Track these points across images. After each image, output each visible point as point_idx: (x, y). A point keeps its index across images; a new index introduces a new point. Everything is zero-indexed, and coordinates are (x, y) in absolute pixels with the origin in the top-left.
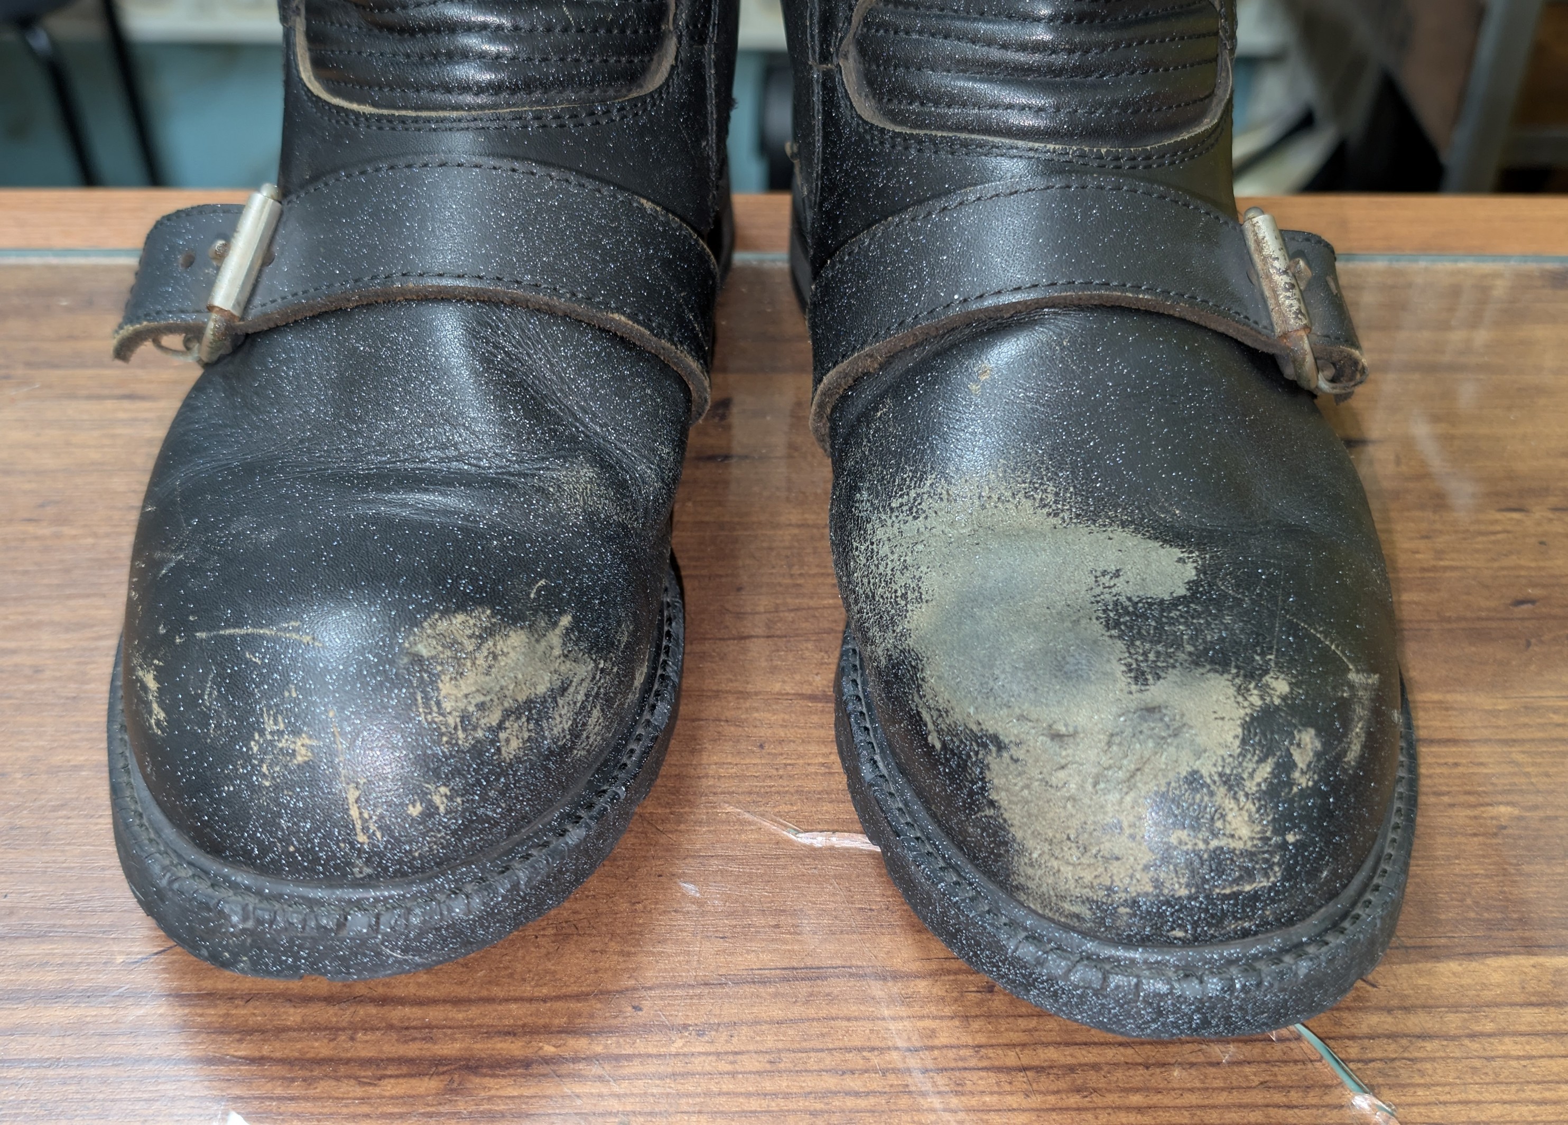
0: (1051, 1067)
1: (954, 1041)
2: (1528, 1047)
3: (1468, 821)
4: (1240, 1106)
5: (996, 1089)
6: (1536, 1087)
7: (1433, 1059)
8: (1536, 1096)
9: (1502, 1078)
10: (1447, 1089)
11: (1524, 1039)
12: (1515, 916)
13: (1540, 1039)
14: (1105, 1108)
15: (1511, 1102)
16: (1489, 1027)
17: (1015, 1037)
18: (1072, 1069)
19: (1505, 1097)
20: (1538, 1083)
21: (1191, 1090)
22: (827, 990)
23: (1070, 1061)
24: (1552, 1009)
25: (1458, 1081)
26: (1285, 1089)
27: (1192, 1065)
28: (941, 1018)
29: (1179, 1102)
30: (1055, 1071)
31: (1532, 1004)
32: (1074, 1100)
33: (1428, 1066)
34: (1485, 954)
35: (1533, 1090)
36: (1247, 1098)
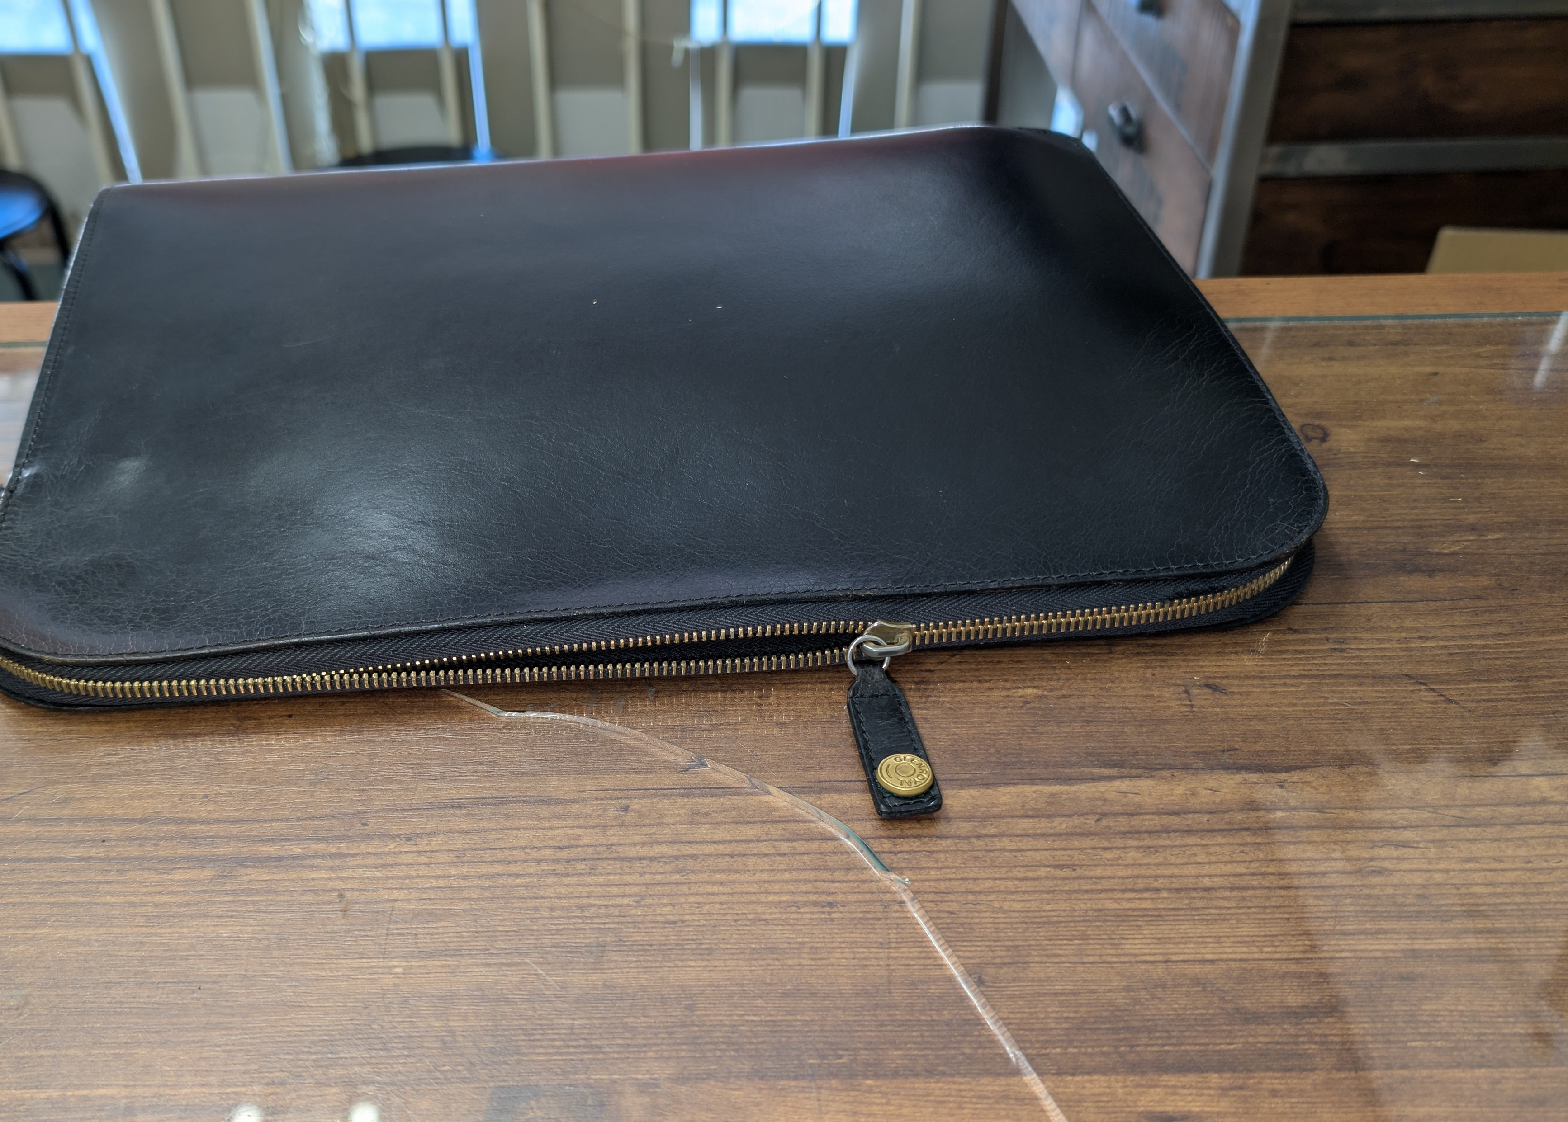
0: (661, 857)
1: (593, 842)
2: (1020, 844)
3: (1001, 699)
4: (796, 881)
5: (619, 871)
6: (1022, 869)
7: (947, 852)
8: (1020, 875)
9: (997, 863)
10: (954, 870)
11: (1018, 839)
12: (1026, 760)
13: (1030, 839)
14: (696, 883)
15: (1000, 879)
16: (993, 831)
17: (637, 838)
18: (677, 858)
19: (997, 876)
20: (1023, 867)
21: (762, 871)
22: (506, 812)
23: (676, 853)
24: (1043, 819)
25: (963, 866)
26: (833, 870)
27: (766, 855)
28: (586, 828)
29: (752, 878)
30: (664, 859)
31: (1028, 816)
32: (676, 877)
33: (942, 855)
34: (999, 784)
35: (1019, 871)
36: (803, 876)
